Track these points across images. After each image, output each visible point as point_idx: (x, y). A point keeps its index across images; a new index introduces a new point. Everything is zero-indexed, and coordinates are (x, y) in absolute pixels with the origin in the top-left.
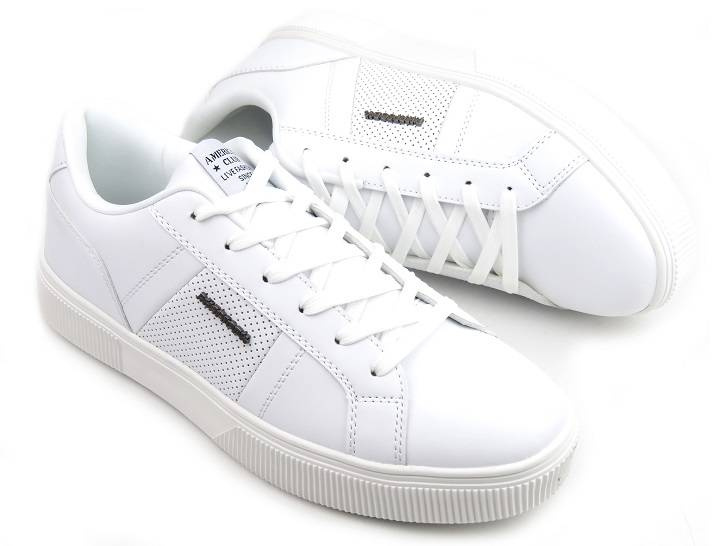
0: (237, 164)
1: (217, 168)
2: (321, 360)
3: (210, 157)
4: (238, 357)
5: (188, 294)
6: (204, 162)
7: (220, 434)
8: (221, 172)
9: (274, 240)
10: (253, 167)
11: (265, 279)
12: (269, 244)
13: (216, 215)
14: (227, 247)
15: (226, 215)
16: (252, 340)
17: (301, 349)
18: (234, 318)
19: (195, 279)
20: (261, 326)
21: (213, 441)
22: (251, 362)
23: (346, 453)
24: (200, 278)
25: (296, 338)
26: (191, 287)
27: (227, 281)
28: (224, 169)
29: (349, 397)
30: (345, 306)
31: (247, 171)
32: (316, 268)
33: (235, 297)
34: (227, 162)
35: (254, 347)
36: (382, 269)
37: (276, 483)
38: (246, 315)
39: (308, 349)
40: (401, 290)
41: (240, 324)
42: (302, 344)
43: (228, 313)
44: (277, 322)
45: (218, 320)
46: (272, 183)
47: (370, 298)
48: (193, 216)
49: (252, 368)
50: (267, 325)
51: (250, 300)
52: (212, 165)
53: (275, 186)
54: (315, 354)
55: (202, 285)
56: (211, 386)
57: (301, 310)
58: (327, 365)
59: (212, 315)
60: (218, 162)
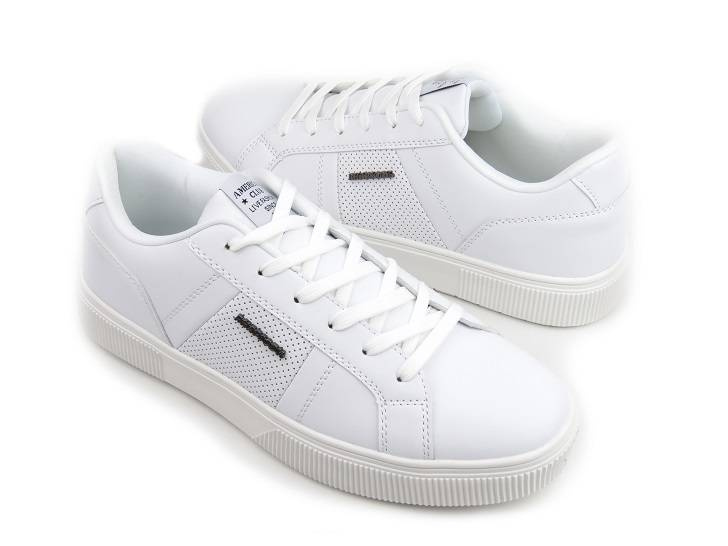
0: (262, 196)
1: (245, 201)
2: (352, 370)
3: (238, 192)
4: (275, 369)
5: (226, 316)
6: (233, 197)
7: (260, 434)
8: (249, 205)
9: (302, 264)
10: (276, 196)
11: (296, 300)
12: (298, 268)
13: (249, 246)
14: (260, 273)
15: (258, 245)
16: (288, 355)
17: (333, 361)
18: (270, 336)
19: (232, 303)
20: (295, 342)
21: (253, 441)
22: (287, 373)
23: (379, 451)
24: (236, 302)
25: (327, 351)
26: (229, 309)
27: (262, 304)
28: (252, 201)
29: (378, 401)
30: (369, 320)
31: (271, 201)
32: (340, 287)
33: (270, 318)
34: (253, 194)
35: (289, 361)
36: (397, 283)
37: (314, 477)
38: (281, 333)
39: (339, 360)
40: (415, 300)
41: (276, 340)
42: (333, 356)
43: (264, 331)
44: (309, 338)
45: (255, 338)
46: (294, 211)
47: (391, 311)
48: (227, 247)
49: (288, 379)
50: (301, 340)
51: (284, 320)
52: (240, 199)
53: (298, 214)
54: (345, 365)
55: (238, 307)
56: (251, 395)
57: (331, 326)
58: (357, 374)
59: (248, 334)
60: (246, 195)
